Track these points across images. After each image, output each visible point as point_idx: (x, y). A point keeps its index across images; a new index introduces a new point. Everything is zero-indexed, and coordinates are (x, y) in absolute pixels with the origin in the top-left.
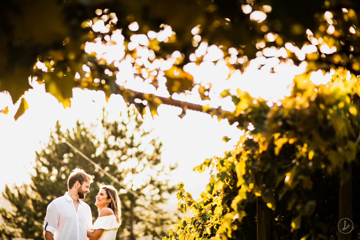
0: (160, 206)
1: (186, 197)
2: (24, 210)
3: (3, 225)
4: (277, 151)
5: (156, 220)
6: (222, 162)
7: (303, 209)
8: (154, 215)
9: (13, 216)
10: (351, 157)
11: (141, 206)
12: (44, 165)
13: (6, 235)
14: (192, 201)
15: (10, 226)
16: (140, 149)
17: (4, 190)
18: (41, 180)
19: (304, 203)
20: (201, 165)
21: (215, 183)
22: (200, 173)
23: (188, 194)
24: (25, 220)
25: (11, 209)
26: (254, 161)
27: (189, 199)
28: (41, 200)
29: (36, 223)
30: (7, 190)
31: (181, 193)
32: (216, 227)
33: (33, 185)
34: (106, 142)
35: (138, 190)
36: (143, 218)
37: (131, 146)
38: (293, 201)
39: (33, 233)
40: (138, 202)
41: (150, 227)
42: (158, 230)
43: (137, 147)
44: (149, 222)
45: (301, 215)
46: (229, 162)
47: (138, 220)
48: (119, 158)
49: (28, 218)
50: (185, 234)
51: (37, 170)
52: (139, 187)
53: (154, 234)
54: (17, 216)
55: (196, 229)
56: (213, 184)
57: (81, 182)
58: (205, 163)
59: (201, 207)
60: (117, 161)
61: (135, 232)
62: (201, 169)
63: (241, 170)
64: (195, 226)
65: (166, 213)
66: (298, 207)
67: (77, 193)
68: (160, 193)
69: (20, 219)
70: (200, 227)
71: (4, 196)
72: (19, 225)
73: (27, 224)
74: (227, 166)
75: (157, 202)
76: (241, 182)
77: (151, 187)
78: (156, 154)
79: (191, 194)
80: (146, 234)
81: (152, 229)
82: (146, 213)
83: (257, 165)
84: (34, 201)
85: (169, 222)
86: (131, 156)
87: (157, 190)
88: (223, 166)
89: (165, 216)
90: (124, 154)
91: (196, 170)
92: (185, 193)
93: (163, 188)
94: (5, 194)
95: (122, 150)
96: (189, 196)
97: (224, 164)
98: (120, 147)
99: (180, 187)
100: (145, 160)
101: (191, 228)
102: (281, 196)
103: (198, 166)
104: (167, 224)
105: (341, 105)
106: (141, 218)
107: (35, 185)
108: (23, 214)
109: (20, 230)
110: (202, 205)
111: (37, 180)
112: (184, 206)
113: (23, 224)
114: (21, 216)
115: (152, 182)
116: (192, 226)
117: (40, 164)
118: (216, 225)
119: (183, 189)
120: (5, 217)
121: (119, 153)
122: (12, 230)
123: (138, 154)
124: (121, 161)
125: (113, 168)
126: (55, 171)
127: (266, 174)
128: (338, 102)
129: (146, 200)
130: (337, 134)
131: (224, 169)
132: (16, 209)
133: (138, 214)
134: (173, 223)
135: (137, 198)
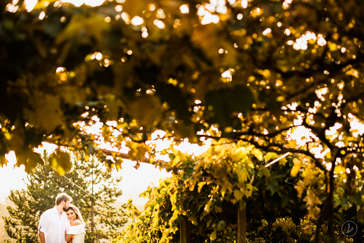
0: (110, 204)
1: (133, 209)
2: (23, 208)
3: (10, 217)
4: (199, 191)
5: (108, 213)
6: (159, 191)
7: (216, 227)
8: (107, 210)
9: (16, 211)
10: (249, 194)
11: (98, 205)
12: (36, 179)
13: (11, 223)
14: (137, 211)
15: (14, 218)
16: (98, 168)
17: (10, 194)
18: (34, 189)
19: (217, 222)
20: (144, 192)
21: (154, 205)
22: (144, 198)
23: (134, 207)
24: (24, 214)
25: (15, 207)
26: (182, 193)
27: (135, 211)
28: (34, 201)
29: (31, 216)
30: (12, 195)
31: (130, 206)
32: (154, 232)
33: (29, 191)
34: (76, 164)
35: (97, 194)
36: (100, 212)
37: (92, 167)
38: (210, 221)
39: (29, 222)
40: (97, 202)
41: (104, 217)
42: (109, 220)
43: (96, 167)
44: (104, 215)
45: (215, 231)
46: (164, 191)
47: (96, 214)
48: (84, 174)
49: (25, 213)
50: (132, 233)
51: (32, 182)
52: (97, 192)
53: (107, 222)
54: (19, 212)
55: (140, 230)
56: (153, 205)
57: (65, 201)
58: (147, 191)
59: (144, 219)
60: (83, 176)
61: (95, 221)
62: (145, 195)
63: (173, 199)
64: (139, 228)
65: (114, 209)
66: (214, 226)
67: (62, 208)
68: (110, 196)
69: (21, 213)
70: (143, 229)
71: (10, 198)
72: (20, 217)
73: (25, 216)
74: (162, 193)
75: (109, 202)
76: (174, 208)
77: (104, 193)
78: (108, 172)
79: (136, 207)
80: (102, 222)
81: (105, 219)
82: (102, 209)
83: (184, 197)
84: (29, 202)
85: (117, 215)
86: (92, 173)
87: (109, 195)
88: (159, 193)
89: (114, 211)
90: (87, 172)
91: (142, 196)
92: (133, 206)
93: (113, 193)
94: (11, 198)
95: (86, 169)
96: (135, 208)
97: (161, 192)
98: (85, 167)
99: (130, 202)
100: (101, 176)
101: (136, 230)
102: (201, 218)
103: (143, 193)
104: (115, 216)
105: (243, 161)
106: (98, 212)
107: (30, 191)
108: (22, 210)
109: (21, 220)
110: (145, 217)
111: (31, 188)
112: (132, 215)
113: (22, 216)
114: (21, 211)
115: (105, 189)
116: (137, 229)
117: (34, 178)
118: (154, 231)
119: (132, 204)
120: (11, 212)
121: (84, 171)
122: (15, 220)
123: (97, 172)
124: (86, 176)
125: (81, 180)
126: (43, 183)
127: (191, 203)
128: (241, 159)
129: (101, 201)
130: (240, 180)
131: (160, 196)
132: (18, 207)
133: (96, 210)
134: (119, 215)
135: (96, 200)
